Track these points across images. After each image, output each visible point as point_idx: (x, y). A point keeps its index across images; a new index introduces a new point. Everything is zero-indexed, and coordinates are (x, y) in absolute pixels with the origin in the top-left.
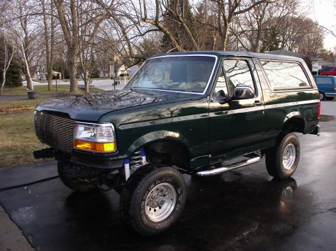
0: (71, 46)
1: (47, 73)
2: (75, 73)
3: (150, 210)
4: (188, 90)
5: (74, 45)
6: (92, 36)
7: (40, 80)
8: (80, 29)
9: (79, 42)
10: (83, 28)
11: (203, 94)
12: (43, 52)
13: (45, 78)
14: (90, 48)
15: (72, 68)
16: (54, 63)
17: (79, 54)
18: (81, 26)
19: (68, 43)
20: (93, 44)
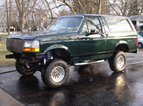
0: (21, 13)
1: (7, 28)
2: (23, 27)
3: (54, 77)
4: (71, 30)
5: (22, 12)
6: (32, 7)
7: (3, 31)
8: (26, 3)
9: (25, 11)
10: (28, 3)
11: (77, 31)
12: (5, 16)
13: (5, 30)
14: (31, 14)
15: (21, 24)
16: (11, 22)
17: (25, 17)
18: (27, 2)
19: (20, 11)
20: (33, 11)
